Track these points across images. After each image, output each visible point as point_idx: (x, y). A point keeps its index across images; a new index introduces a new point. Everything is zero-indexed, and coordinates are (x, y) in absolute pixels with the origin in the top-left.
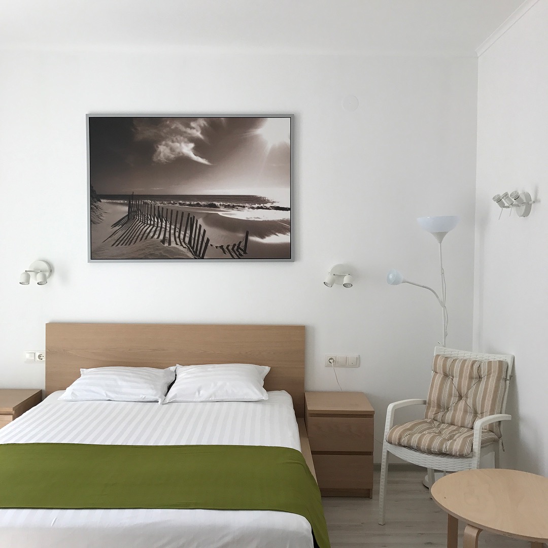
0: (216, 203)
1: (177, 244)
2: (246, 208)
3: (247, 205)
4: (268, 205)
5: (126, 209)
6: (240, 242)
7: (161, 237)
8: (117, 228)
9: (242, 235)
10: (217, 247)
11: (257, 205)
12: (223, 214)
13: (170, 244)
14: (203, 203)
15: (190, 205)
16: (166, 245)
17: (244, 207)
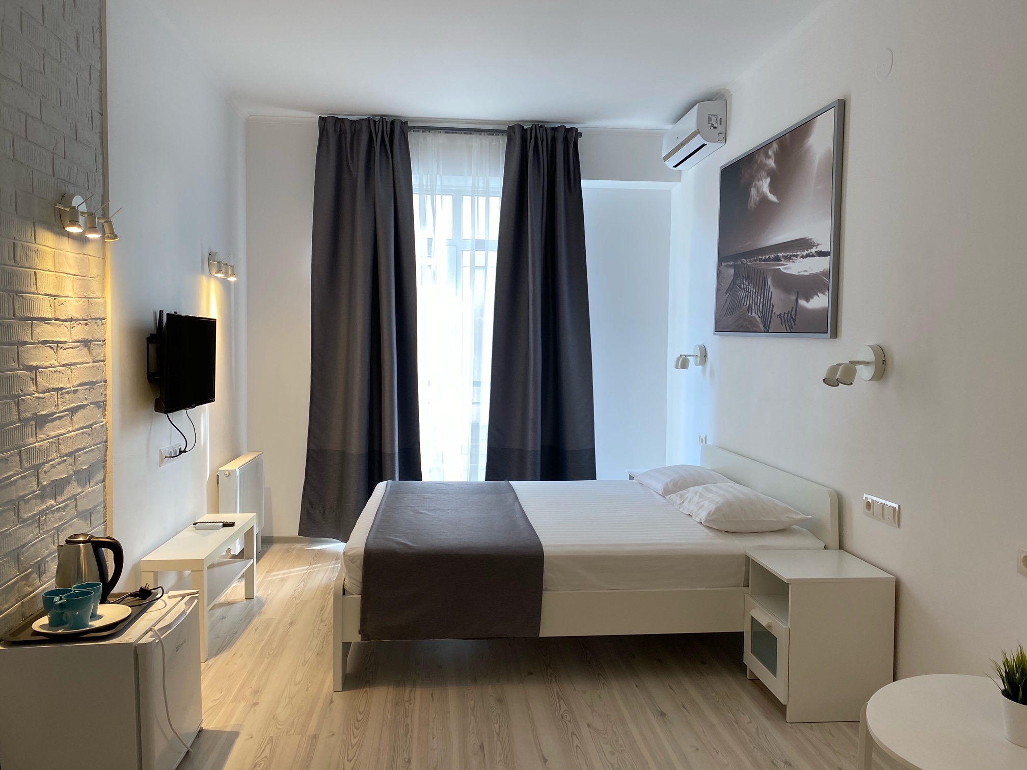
0: (780, 255)
1: (755, 313)
2: (798, 258)
3: (799, 253)
4: (813, 250)
5: (732, 271)
6: (793, 308)
7: (748, 305)
8: (728, 294)
9: (794, 298)
10: (777, 315)
11: (804, 253)
12: (783, 269)
13: (751, 314)
14: (772, 256)
15: (765, 260)
16: (750, 314)
17: (796, 256)
